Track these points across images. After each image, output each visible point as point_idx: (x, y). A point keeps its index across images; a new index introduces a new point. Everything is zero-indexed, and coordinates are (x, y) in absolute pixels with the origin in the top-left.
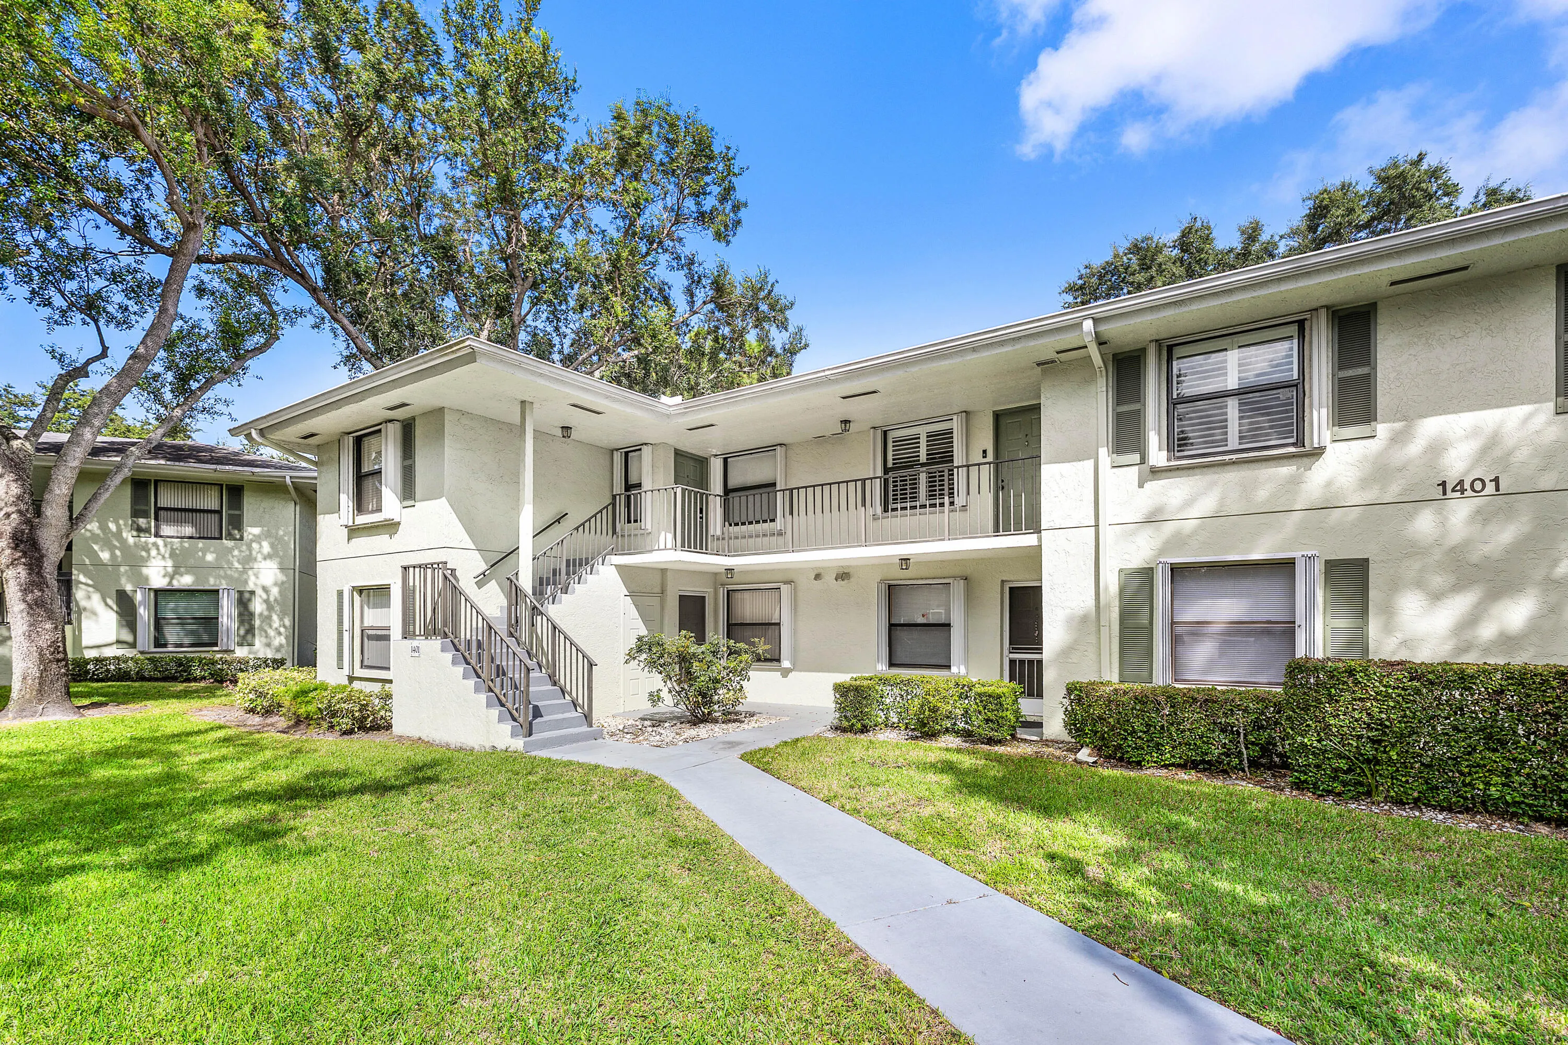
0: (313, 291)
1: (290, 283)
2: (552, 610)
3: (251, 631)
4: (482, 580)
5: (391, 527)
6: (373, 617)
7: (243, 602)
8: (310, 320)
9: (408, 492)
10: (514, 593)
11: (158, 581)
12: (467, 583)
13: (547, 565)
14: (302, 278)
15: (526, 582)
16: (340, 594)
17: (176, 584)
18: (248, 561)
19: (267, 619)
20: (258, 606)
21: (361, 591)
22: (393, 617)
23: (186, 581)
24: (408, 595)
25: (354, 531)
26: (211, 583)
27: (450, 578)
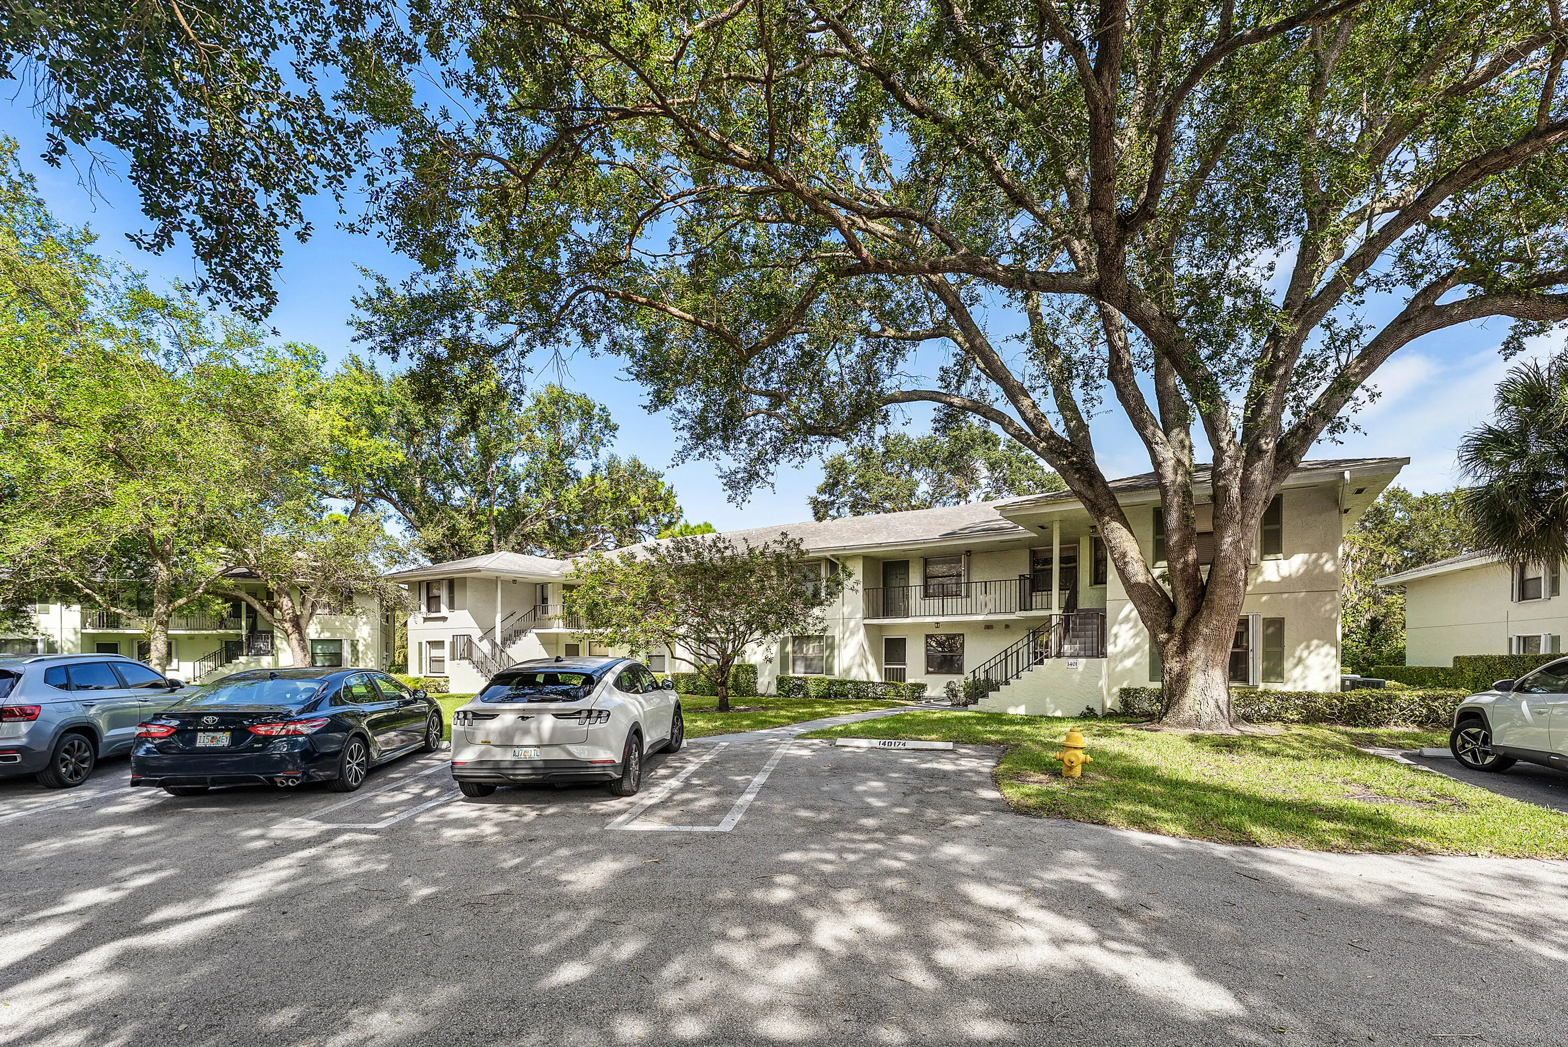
0: (395, 505)
1: (382, 501)
2: (508, 651)
3: (357, 659)
4: (481, 639)
5: (444, 619)
6: (436, 653)
7: (354, 645)
8: (395, 519)
9: (451, 606)
10: (494, 645)
11: (314, 636)
12: (475, 639)
13: (506, 635)
14: (390, 500)
15: (498, 641)
16: (420, 644)
17: (322, 637)
18: (355, 626)
19: (365, 653)
20: (360, 648)
21: (429, 642)
22: (446, 652)
23: (326, 635)
24: (453, 644)
25: (426, 620)
26: (338, 637)
27: (470, 640)
